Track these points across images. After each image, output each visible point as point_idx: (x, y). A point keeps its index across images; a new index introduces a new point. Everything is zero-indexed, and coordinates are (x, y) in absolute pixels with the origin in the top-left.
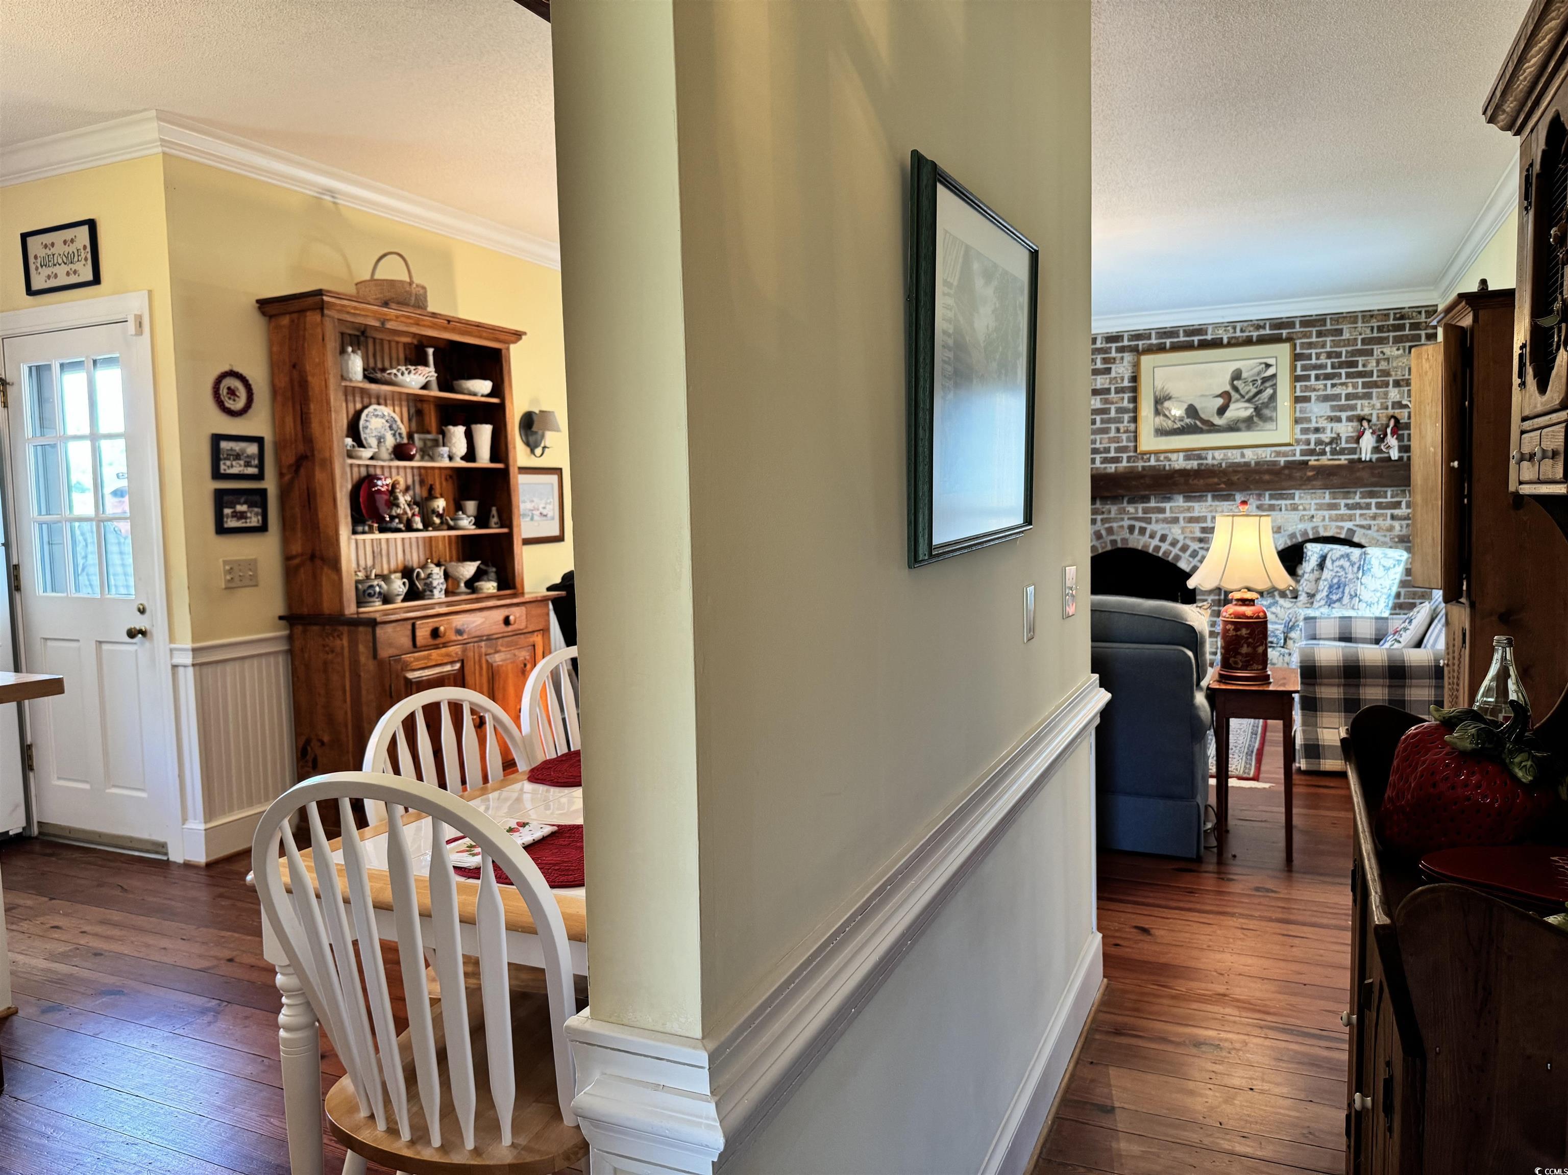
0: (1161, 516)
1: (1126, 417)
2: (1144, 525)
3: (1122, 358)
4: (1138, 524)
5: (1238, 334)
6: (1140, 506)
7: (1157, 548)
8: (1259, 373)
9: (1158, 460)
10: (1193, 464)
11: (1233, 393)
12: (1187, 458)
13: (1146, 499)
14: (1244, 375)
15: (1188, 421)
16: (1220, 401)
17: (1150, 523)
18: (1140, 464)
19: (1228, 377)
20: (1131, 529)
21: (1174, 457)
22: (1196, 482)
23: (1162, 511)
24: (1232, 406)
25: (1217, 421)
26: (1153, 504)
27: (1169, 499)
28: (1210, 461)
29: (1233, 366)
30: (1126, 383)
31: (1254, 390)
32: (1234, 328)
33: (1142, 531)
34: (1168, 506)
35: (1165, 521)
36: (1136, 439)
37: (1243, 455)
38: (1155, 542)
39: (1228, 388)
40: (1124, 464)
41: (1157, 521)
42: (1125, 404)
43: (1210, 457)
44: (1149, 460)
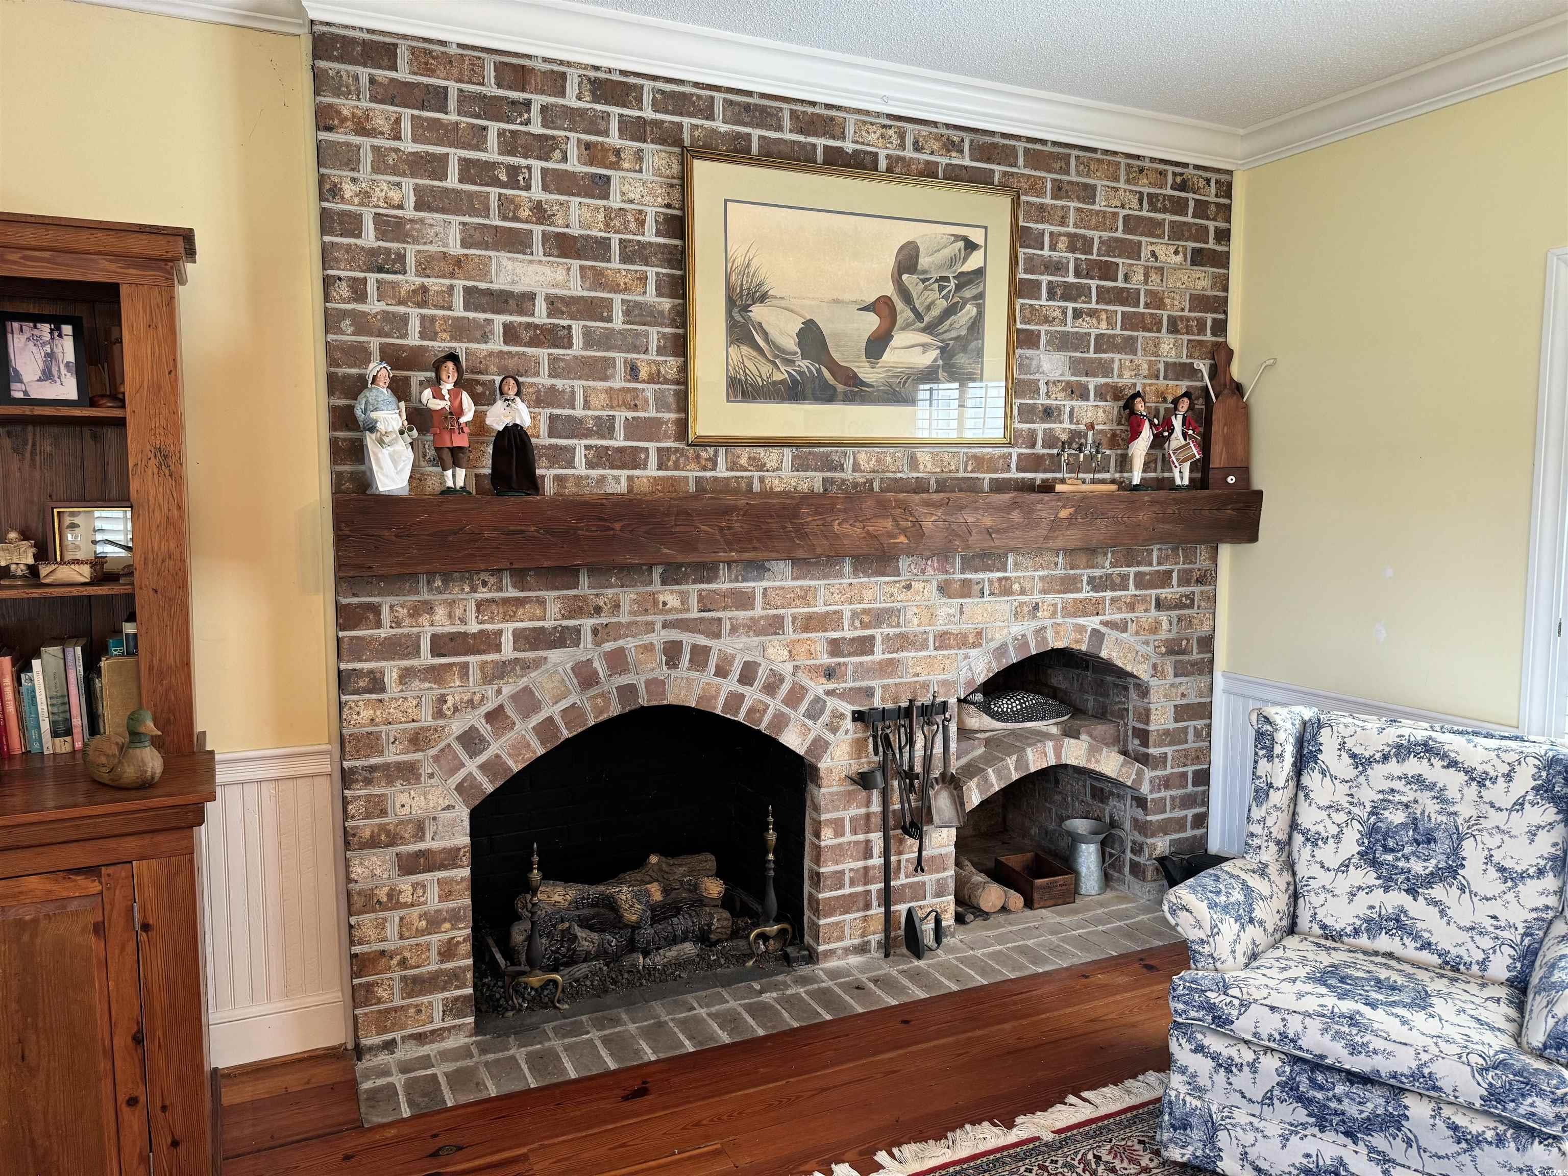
0: (742, 615)
1: (654, 334)
2: (702, 640)
3: (639, 156)
4: (688, 639)
5: (909, 153)
6: (693, 589)
7: (736, 700)
8: (953, 261)
9: (733, 466)
10: (812, 481)
11: (899, 305)
12: (800, 465)
13: (706, 571)
14: (924, 261)
15: (804, 364)
16: (872, 322)
17: (717, 635)
18: (691, 474)
19: (890, 262)
20: (672, 652)
21: (771, 457)
22: (847, 528)
23: (744, 601)
24: (900, 338)
25: (868, 373)
26: (723, 584)
27: (758, 568)
28: (848, 475)
29: (905, 233)
30: (650, 235)
31: (942, 304)
32: (902, 135)
33: (700, 656)
34: (758, 586)
35: (754, 628)
36: (683, 402)
37: (913, 463)
38: (731, 685)
39: (889, 290)
40: (652, 471)
41: (734, 629)
42: (650, 296)
43: (849, 464)
44: (713, 463)
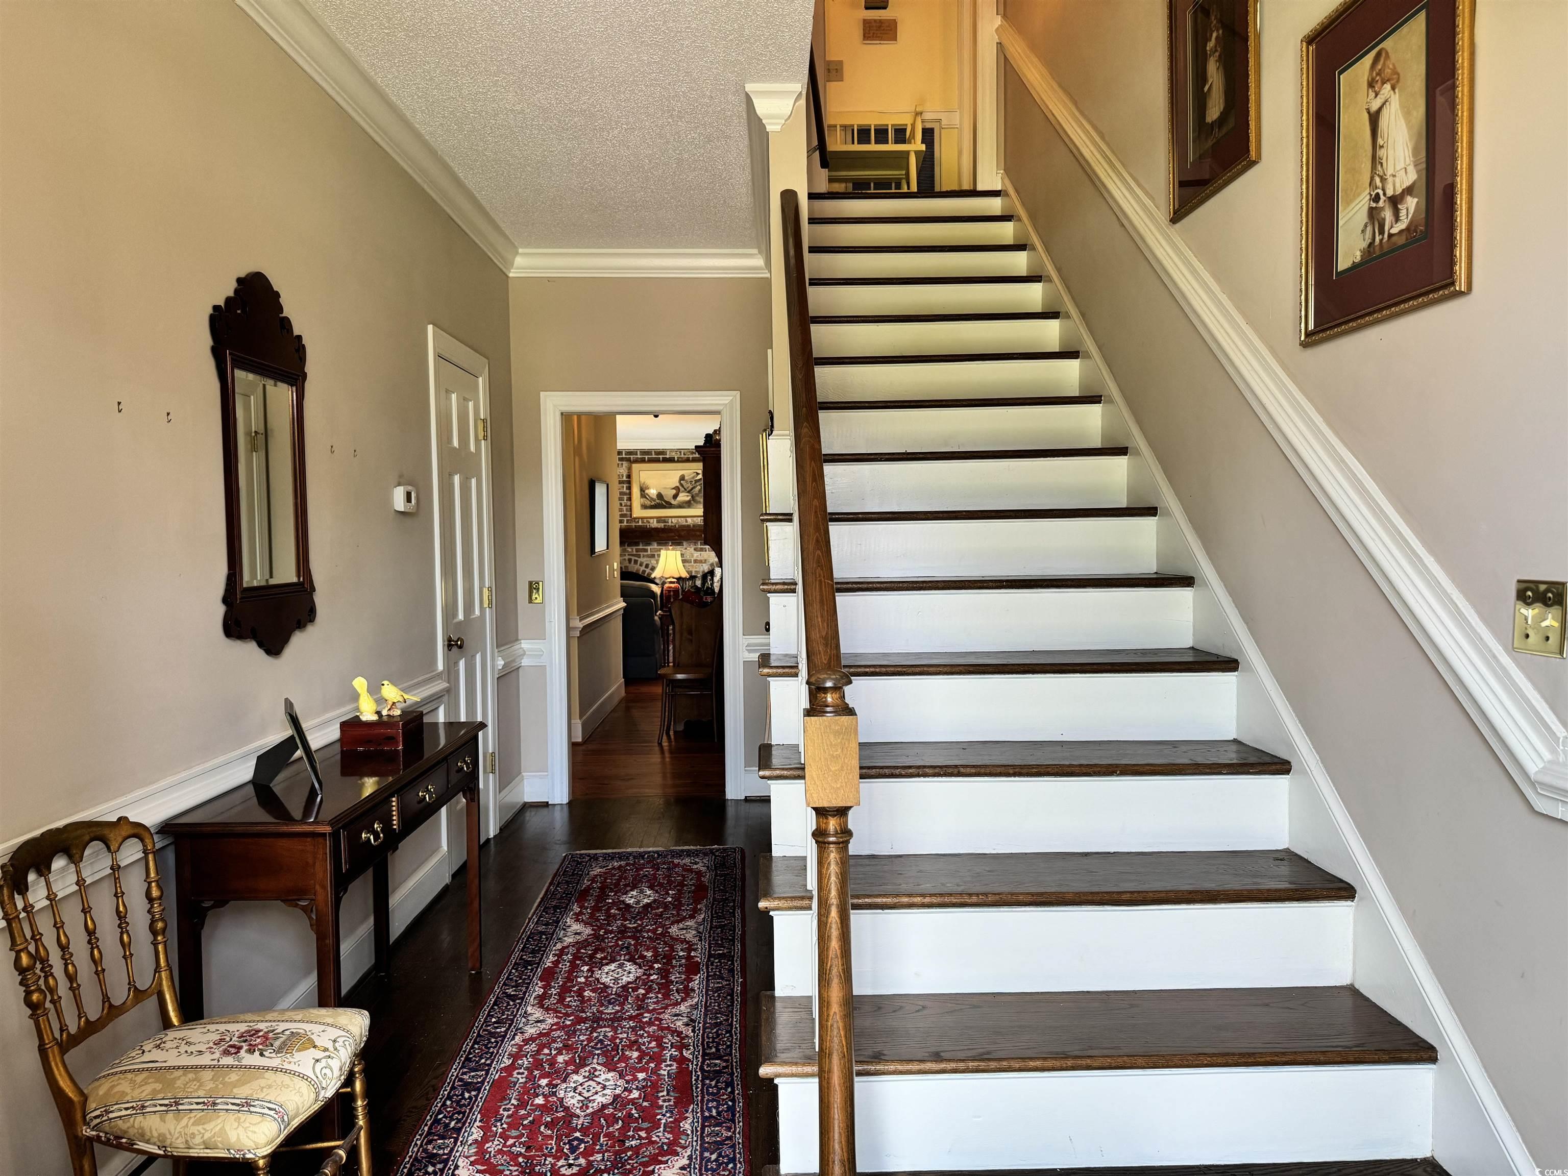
0: (645, 553)
1: (625, 497)
2: (636, 558)
3: (622, 464)
4: (633, 558)
5: (682, 456)
6: (634, 548)
7: (644, 572)
8: (693, 478)
9: (643, 522)
10: (662, 525)
11: (681, 487)
12: (658, 522)
13: (637, 544)
14: (686, 478)
15: (658, 501)
16: (674, 492)
17: (640, 557)
18: (634, 524)
19: (678, 479)
20: (630, 560)
21: (651, 521)
22: (663, 535)
23: (646, 550)
24: (681, 495)
25: (673, 502)
26: (641, 547)
27: (649, 544)
28: (670, 524)
29: (681, 473)
30: (625, 478)
31: (691, 487)
32: (680, 452)
33: (636, 562)
34: (649, 548)
35: (648, 556)
36: (631, 510)
37: (686, 521)
38: (643, 568)
39: (678, 484)
40: (625, 524)
41: (643, 556)
42: (625, 490)
43: (670, 521)
44: (638, 522)
